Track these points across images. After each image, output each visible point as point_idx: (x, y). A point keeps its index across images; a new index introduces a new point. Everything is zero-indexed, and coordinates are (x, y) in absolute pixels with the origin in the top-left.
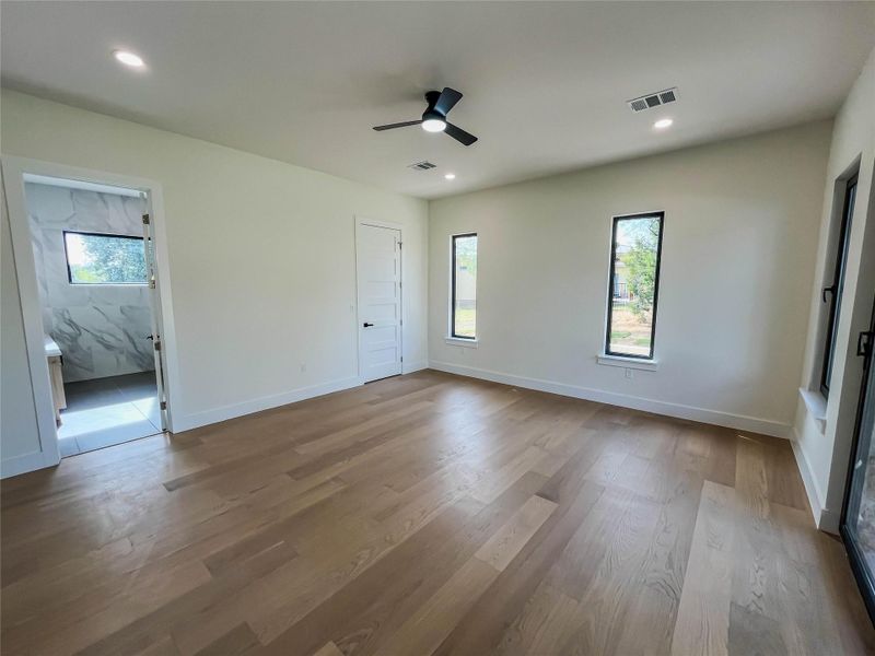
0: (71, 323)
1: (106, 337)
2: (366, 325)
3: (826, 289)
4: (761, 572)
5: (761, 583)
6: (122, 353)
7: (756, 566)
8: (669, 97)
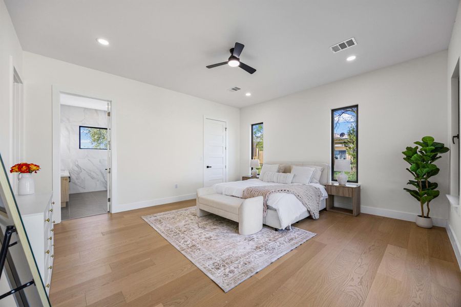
0: (78, 166)
1: (92, 173)
2: (208, 167)
3: (454, 137)
4: (420, 292)
5: (420, 297)
6: (98, 181)
7: (417, 288)
8: (351, 43)
